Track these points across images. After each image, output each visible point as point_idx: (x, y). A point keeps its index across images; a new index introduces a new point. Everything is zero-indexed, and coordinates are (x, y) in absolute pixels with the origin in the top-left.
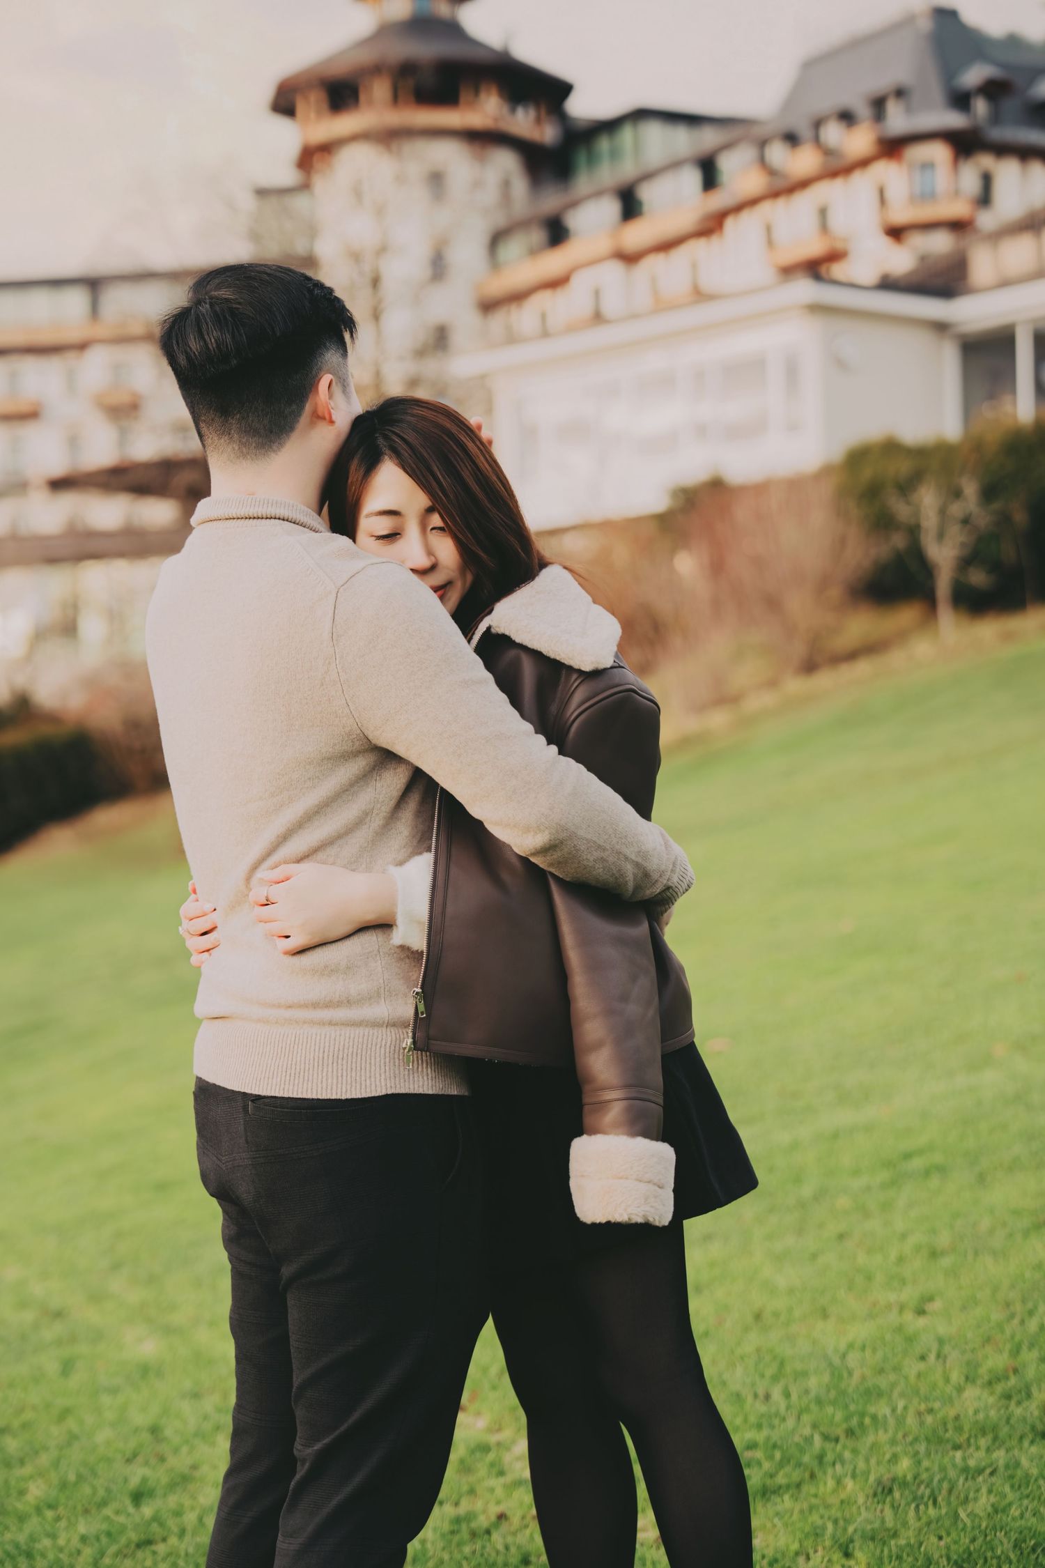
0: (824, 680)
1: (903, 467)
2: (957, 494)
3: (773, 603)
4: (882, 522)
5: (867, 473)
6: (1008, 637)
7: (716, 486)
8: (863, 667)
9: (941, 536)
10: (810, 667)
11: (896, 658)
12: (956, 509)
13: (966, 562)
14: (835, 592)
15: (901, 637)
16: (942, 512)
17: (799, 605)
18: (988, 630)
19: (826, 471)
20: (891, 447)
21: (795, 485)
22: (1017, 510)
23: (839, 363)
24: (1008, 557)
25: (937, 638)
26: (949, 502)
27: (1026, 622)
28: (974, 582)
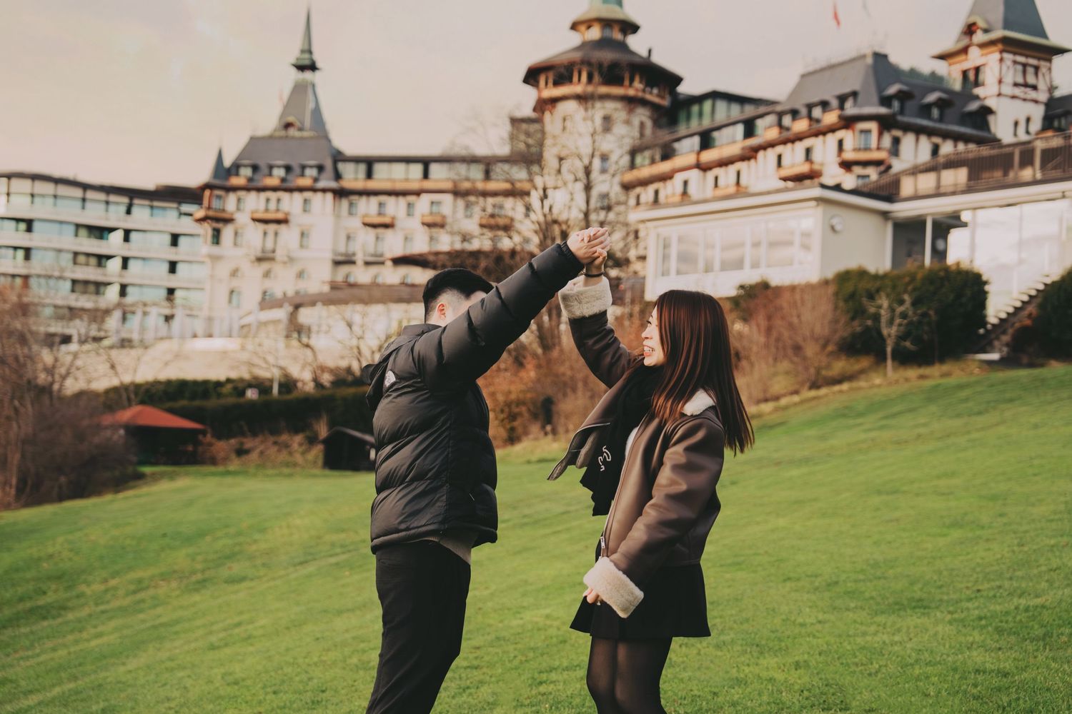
0: (823, 391)
1: (872, 286)
2: (901, 302)
3: (798, 349)
4: (858, 312)
5: (849, 287)
6: (922, 377)
7: (765, 286)
8: (845, 386)
9: (891, 322)
10: (815, 385)
11: (862, 384)
12: (901, 309)
13: (901, 338)
14: (830, 348)
15: (862, 372)
16: (892, 310)
17: (810, 350)
18: (912, 373)
19: (826, 283)
20: (862, 273)
21: (809, 287)
22: (931, 313)
23: (833, 228)
24: (926, 337)
25: (885, 375)
26: (895, 305)
27: (935, 370)
28: (905, 347)
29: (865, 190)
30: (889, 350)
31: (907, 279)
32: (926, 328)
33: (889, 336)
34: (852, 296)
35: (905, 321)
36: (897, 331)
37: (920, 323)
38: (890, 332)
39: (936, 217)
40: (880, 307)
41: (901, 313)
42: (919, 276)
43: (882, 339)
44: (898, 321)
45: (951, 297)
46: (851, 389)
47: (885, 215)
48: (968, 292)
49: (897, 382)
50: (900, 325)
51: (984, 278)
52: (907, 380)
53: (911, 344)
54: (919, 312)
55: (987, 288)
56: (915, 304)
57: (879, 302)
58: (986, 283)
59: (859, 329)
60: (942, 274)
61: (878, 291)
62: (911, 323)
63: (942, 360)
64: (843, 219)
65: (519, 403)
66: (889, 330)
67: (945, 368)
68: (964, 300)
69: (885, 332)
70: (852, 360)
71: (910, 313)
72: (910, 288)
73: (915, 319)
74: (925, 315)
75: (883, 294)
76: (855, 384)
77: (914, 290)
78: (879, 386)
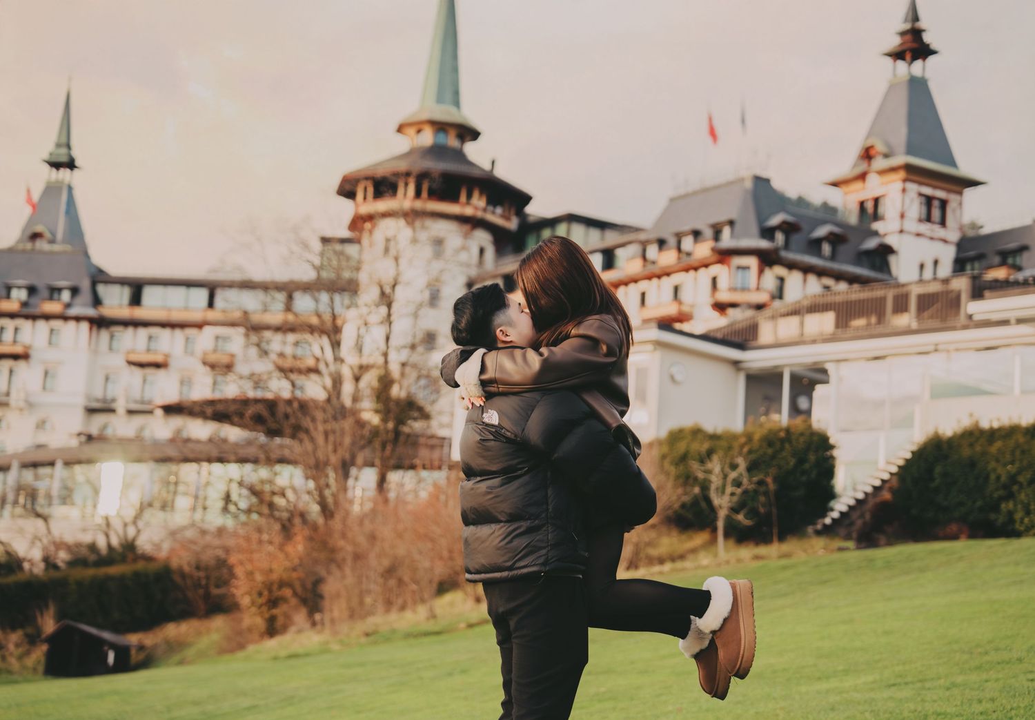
1: (706, 446)
2: (734, 467)
4: (687, 479)
5: (682, 447)
6: (757, 557)
9: (722, 490)
10: (633, 565)
11: (687, 564)
12: (733, 475)
13: (735, 510)
15: (694, 551)
16: (725, 476)
18: (746, 552)
19: (656, 443)
20: (697, 432)
22: (769, 480)
23: (672, 378)
24: (762, 510)
25: (716, 555)
26: (727, 469)
27: (772, 550)
28: (739, 522)
29: (719, 335)
30: (720, 524)
31: (743, 440)
32: (762, 499)
33: (720, 507)
34: (684, 458)
35: (739, 491)
36: (730, 502)
37: (755, 491)
38: (722, 502)
39: (796, 369)
40: (709, 472)
41: (734, 480)
42: (757, 437)
43: (713, 510)
44: (729, 489)
45: (792, 462)
46: (673, 570)
47: (736, 364)
48: (812, 457)
49: (728, 562)
50: (733, 494)
51: (832, 441)
52: (739, 561)
53: (746, 517)
54: (755, 479)
55: (835, 453)
56: (751, 468)
57: (709, 465)
58: (832, 447)
59: (686, 499)
60: (782, 434)
61: (710, 453)
62: (745, 492)
63: (782, 538)
64: (684, 368)
65: (282, 584)
66: (719, 499)
67: (786, 547)
68: (807, 466)
69: (716, 501)
70: (684, 537)
71: (745, 481)
72: (746, 450)
73: (751, 487)
74: (761, 483)
75: (715, 458)
76: (679, 565)
77: (750, 452)
78: (706, 567)
